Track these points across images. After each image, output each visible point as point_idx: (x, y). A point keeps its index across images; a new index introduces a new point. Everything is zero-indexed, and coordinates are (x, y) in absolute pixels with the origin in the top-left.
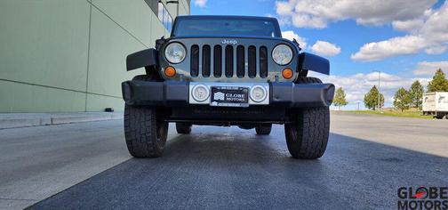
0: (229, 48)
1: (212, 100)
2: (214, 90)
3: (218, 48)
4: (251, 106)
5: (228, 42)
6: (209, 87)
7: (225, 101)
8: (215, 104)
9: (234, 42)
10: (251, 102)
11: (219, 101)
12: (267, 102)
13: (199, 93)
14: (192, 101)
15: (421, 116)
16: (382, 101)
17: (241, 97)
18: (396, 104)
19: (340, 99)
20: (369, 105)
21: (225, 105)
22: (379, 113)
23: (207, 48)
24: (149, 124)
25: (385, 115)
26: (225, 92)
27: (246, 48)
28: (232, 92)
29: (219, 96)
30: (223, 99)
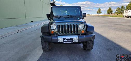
0: (68, 25)
2: (64, 39)
3: (65, 25)
6: (63, 38)
7: (67, 42)
8: (64, 42)
9: (69, 24)
10: (73, 42)
11: (65, 42)
12: (78, 41)
13: (60, 39)
14: (58, 42)
15: (123, 17)
16: (112, 12)
17: (71, 40)
18: (116, 13)
19: (99, 12)
20: (108, 13)
21: (67, 43)
22: (111, 16)
23: (62, 25)
24: (48, 45)
25: (112, 16)
26: (67, 39)
27: (72, 25)
28: (69, 39)
29: (65, 40)
30: (66, 41)
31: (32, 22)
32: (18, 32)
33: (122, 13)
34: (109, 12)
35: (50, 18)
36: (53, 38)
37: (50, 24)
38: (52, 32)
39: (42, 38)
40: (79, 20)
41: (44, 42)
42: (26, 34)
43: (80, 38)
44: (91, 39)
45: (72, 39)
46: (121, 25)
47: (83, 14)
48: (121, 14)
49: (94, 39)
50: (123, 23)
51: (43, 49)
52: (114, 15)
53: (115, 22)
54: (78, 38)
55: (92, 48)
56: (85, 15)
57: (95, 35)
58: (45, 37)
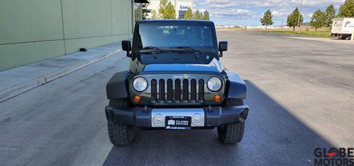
0: (178, 81)
1: (167, 124)
2: (168, 118)
3: (170, 81)
4: (192, 127)
5: (177, 77)
6: (165, 116)
7: (175, 126)
8: (168, 127)
9: (181, 77)
10: (192, 125)
11: (171, 126)
12: (203, 125)
13: (158, 118)
14: (153, 125)
15: (329, 37)
16: (301, 21)
17: (186, 123)
18: (312, 24)
19: (267, 20)
20: (290, 25)
21: (176, 128)
22: (297, 33)
23: (162, 81)
24: (124, 131)
25: (302, 34)
26: (175, 119)
27: (190, 81)
28: (180, 119)
29: (171, 122)
30: (174, 124)
31: (83, 50)
32: (45, 82)
33: (329, 25)
34: (294, 20)
35: (130, 52)
36: (137, 117)
37: (131, 75)
38: (138, 98)
39: (110, 115)
40: (208, 63)
41: (115, 123)
42: (67, 89)
43: (208, 117)
44: (238, 118)
45: (189, 119)
46: (321, 63)
47: (220, 43)
48: (324, 29)
49: (245, 118)
50: (326, 57)
51: (113, 141)
52: (307, 30)
53: (306, 54)
54: (203, 115)
55: (239, 140)
56: (226, 46)
57: (247, 109)
58: (117, 112)
